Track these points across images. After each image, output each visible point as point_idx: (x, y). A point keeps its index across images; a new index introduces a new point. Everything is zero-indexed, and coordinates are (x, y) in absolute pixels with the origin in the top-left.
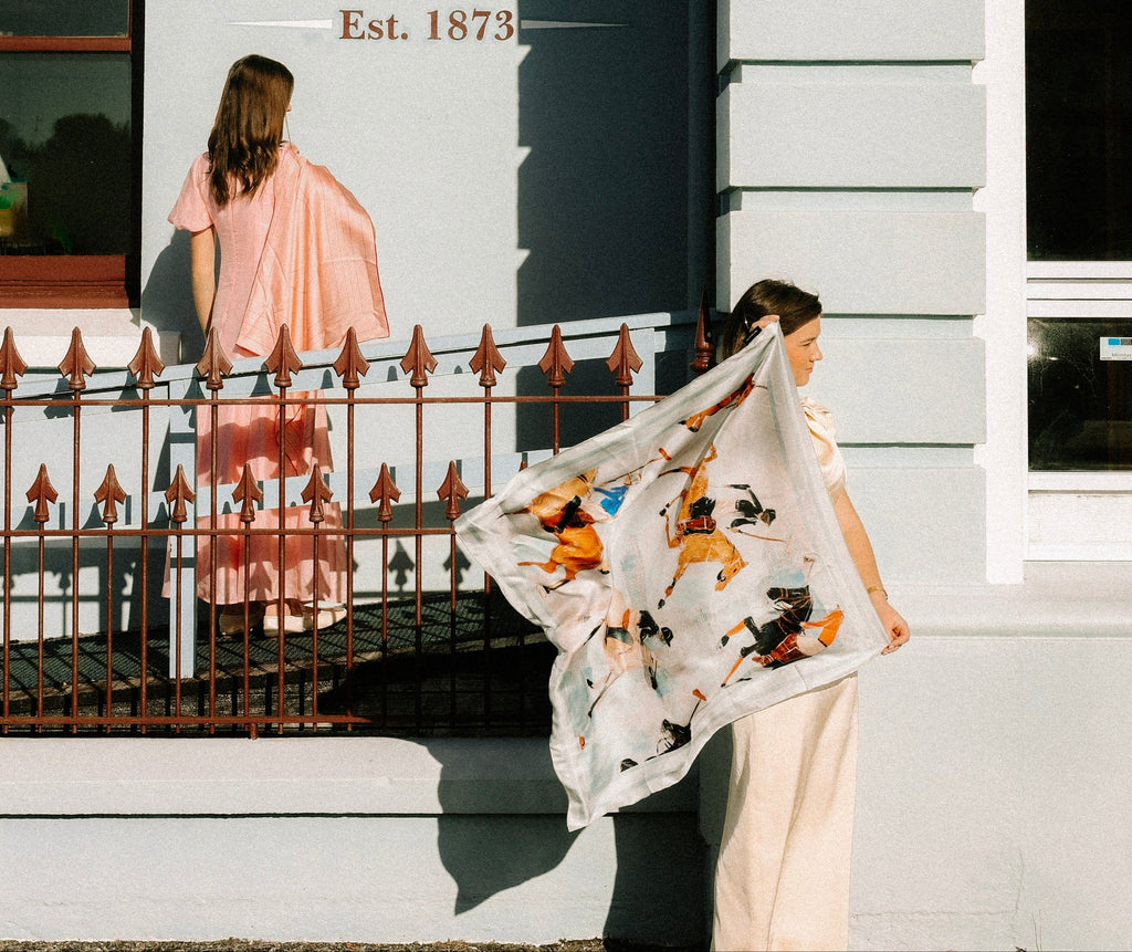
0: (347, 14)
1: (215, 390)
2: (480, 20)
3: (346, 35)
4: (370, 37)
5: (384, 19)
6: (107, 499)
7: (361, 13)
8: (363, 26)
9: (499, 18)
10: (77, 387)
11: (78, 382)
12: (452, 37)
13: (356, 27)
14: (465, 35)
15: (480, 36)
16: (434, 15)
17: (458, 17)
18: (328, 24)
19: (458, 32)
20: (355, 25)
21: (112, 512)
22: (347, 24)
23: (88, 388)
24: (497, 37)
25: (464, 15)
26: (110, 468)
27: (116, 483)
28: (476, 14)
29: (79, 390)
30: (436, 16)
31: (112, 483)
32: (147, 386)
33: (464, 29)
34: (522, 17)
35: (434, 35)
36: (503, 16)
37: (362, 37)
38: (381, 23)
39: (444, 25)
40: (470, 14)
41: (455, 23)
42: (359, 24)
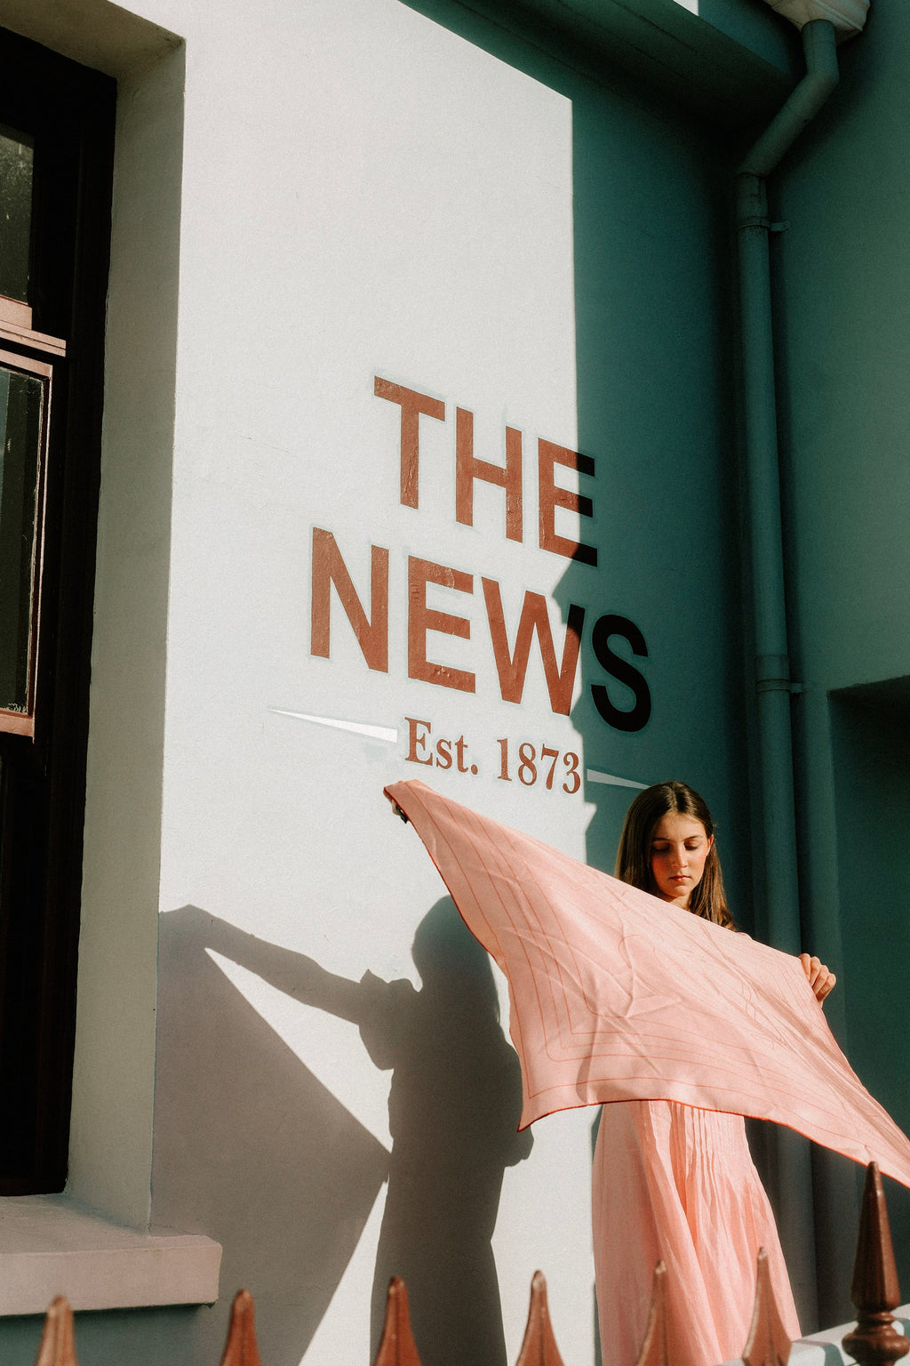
0: (413, 724)
2: (549, 759)
3: (413, 757)
4: (438, 763)
5: (454, 740)
7: (428, 725)
8: (431, 747)
9: (567, 763)
12: (523, 781)
13: (424, 745)
14: (531, 784)
15: (549, 783)
16: (504, 745)
17: (528, 753)
18: (392, 735)
19: (528, 774)
20: (422, 741)
22: (413, 739)
24: (565, 787)
25: (533, 750)
28: (546, 752)
30: (506, 747)
33: (534, 770)
34: (587, 767)
35: (505, 776)
36: (570, 759)
37: (429, 762)
38: (449, 744)
39: (514, 762)
40: (539, 752)
41: (527, 762)
42: (427, 741)
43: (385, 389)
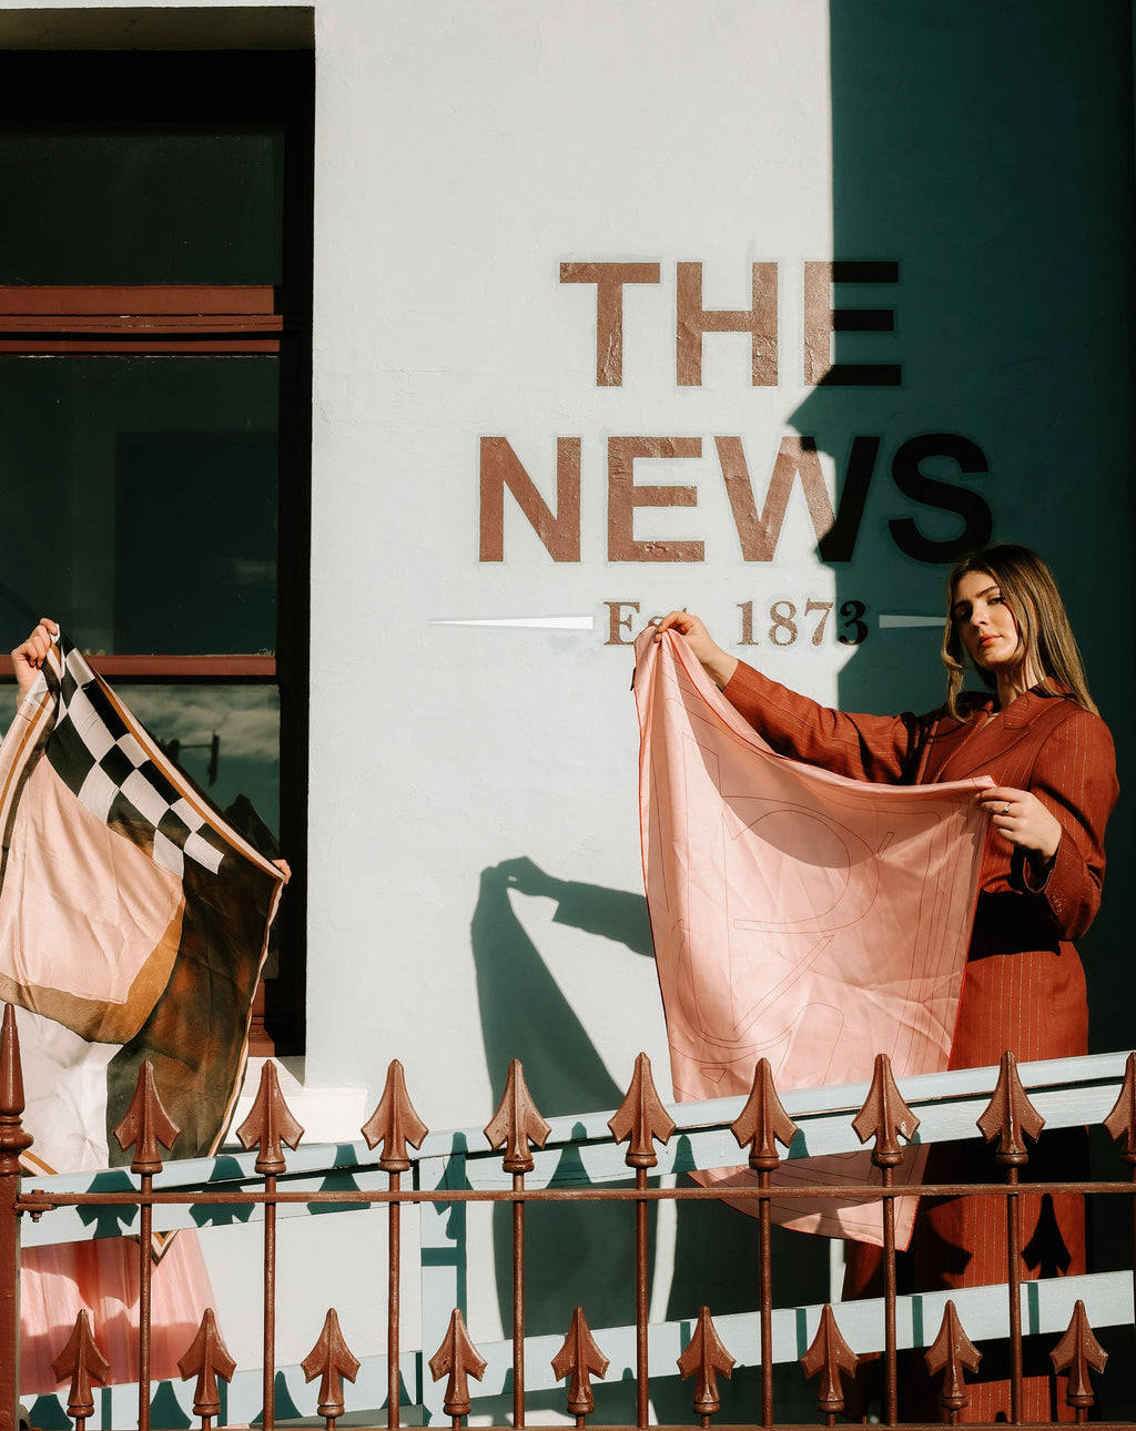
0: (615, 608)
1: (518, 1173)
2: (816, 616)
3: (615, 639)
6: (325, 1372)
7: (636, 606)
8: (640, 626)
9: (844, 613)
10: (272, 1169)
11: (273, 1160)
12: (776, 642)
13: (629, 626)
14: (794, 638)
15: (817, 640)
16: (747, 609)
17: (784, 611)
18: (586, 623)
19: (783, 634)
20: (628, 624)
21: (334, 1396)
22: (615, 622)
23: (290, 1170)
24: (842, 642)
25: (792, 606)
26: (331, 1316)
27: (342, 1344)
28: (810, 606)
29: (273, 1174)
30: (750, 610)
31: (334, 1345)
32: (398, 1166)
33: (794, 630)
34: (879, 613)
35: (748, 639)
36: (851, 609)
39: (762, 622)
40: (801, 606)
41: (779, 621)
42: (633, 623)
43: (573, 273)
